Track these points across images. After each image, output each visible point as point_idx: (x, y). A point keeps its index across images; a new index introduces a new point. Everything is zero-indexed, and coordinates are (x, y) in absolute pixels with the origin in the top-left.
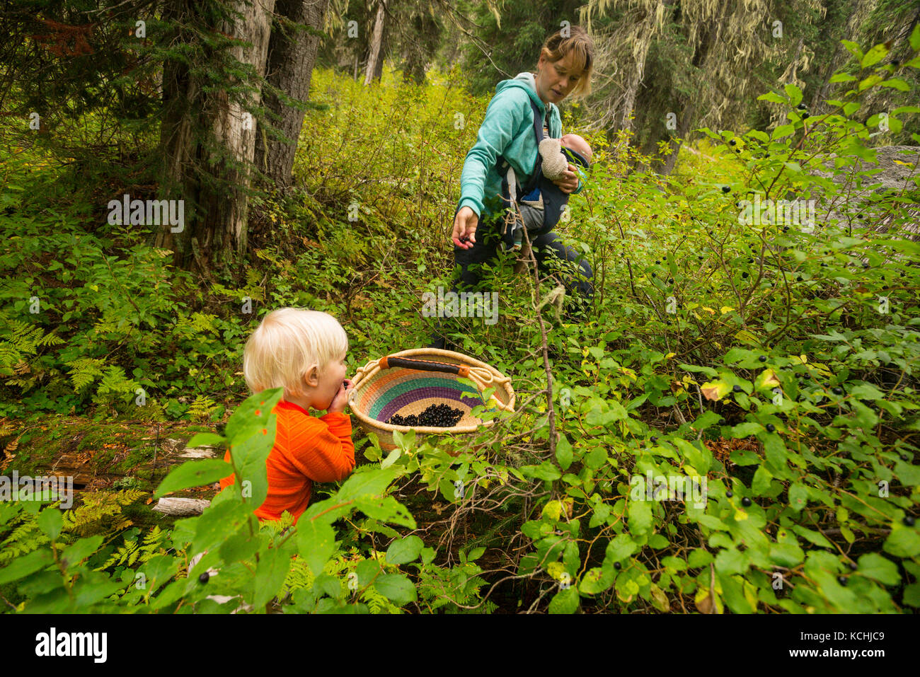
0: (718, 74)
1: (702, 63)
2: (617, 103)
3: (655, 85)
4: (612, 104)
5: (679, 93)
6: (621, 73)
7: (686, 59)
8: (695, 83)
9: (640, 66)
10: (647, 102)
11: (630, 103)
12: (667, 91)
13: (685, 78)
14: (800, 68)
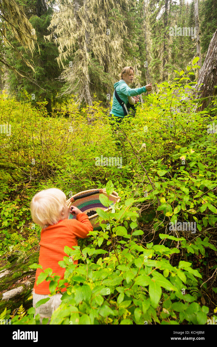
0: (114, 74)
1: (108, 71)
2: (83, 91)
3: (95, 82)
4: (82, 92)
5: (104, 83)
6: (81, 80)
7: (102, 71)
8: (108, 78)
9: (87, 76)
10: (93, 89)
11: (88, 91)
12: (99, 83)
13: (104, 77)
14: (138, 67)
